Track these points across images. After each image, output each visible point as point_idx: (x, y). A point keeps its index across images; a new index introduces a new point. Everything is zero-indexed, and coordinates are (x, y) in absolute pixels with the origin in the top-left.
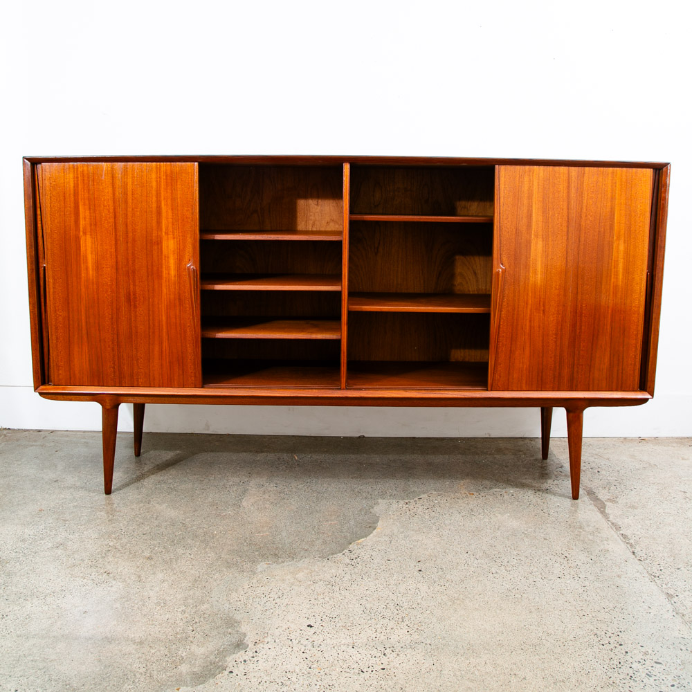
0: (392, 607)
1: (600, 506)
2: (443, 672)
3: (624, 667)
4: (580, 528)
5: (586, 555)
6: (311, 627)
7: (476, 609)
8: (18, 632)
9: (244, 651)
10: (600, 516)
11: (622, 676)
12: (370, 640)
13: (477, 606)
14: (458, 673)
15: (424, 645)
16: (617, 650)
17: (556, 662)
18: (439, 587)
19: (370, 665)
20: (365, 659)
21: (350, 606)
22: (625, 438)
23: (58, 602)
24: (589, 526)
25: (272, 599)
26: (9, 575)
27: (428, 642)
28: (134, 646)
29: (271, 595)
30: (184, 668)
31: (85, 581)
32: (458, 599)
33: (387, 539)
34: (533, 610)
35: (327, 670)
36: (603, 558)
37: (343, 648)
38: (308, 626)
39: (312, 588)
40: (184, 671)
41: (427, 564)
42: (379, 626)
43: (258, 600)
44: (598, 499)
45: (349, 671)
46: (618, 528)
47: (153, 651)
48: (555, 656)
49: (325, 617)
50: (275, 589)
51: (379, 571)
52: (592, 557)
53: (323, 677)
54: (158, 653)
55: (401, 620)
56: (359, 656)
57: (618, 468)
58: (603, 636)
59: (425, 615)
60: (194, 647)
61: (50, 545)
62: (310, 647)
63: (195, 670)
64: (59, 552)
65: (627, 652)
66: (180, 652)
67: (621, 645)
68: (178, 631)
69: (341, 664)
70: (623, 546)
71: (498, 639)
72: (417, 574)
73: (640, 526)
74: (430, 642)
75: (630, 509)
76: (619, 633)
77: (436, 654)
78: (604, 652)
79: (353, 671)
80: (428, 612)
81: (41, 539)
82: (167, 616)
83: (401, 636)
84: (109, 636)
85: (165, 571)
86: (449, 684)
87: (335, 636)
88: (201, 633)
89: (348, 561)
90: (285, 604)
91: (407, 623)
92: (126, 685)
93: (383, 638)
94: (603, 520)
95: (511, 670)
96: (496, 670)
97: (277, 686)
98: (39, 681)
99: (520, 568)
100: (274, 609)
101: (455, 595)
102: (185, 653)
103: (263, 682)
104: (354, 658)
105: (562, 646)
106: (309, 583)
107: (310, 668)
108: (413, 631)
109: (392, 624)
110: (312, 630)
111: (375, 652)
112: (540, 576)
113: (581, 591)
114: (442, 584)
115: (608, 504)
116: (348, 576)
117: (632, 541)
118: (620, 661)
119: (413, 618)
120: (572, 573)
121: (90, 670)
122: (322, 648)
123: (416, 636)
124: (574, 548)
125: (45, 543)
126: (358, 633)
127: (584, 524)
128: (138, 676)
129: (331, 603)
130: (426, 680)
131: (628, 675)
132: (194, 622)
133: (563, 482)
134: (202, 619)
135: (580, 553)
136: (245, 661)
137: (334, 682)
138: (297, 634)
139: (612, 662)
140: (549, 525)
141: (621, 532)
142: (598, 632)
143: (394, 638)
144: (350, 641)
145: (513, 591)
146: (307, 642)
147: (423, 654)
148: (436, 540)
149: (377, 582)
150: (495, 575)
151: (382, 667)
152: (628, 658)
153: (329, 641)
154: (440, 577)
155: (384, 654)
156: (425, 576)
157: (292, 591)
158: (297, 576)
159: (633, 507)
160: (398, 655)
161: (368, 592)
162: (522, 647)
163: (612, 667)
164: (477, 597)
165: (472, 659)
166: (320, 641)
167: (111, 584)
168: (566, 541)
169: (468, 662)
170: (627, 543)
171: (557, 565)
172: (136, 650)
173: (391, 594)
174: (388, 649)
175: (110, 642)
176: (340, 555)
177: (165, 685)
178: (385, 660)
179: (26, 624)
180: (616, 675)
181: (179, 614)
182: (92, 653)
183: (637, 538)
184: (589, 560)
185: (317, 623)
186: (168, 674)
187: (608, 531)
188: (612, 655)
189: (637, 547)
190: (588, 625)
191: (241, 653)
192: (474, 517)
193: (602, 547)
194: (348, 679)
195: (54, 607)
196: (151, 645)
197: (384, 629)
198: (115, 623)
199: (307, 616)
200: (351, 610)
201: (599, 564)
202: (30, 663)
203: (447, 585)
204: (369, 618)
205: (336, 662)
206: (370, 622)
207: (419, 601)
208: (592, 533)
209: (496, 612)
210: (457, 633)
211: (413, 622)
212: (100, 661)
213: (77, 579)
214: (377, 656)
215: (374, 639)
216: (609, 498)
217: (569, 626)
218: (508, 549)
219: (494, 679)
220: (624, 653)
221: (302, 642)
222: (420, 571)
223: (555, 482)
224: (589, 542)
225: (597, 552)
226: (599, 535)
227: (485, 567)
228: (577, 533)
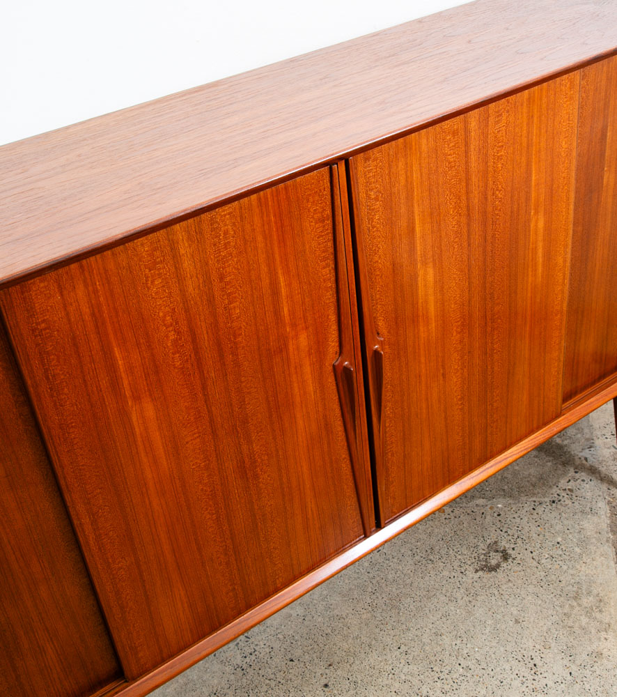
4: (575, 598)
5: (566, 662)
24: (589, 593)
36: (588, 673)
41: (339, 672)
52: (574, 668)
89: (238, 660)
99: (463, 687)
124: (553, 645)
127: (584, 587)
133: (584, 484)
135: (559, 657)
140: (531, 589)
148: (364, 616)
168: (545, 628)
171: (517, 683)
184: (566, 673)
192: (430, 566)
193: (594, 647)
201: (578, 686)
208: (589, 612)
218: (458, 642)
222: (326, 686)
223: (571, 485)
224: (578, 631)
225: (584, 656)
226: (598, 615)
227: (415, 681)
228: (567, 609)
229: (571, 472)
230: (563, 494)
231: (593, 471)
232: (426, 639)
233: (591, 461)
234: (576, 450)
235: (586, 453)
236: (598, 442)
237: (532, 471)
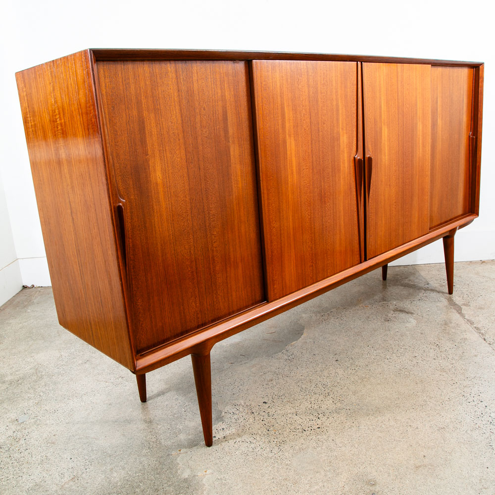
0: (320, 386)
1: (458, 309)
2: (360, 427)
3: (485, 416)
4: (446, 325)
5: (451, 342)
6: (266, 403)
7: (379, 384)
8: (67, 421)
9: (221, 423)
10: (458, 315)
11: (484, 422)
12: (308, 409)
13: (379, 382)
14: (371, 427)
15: (345, 410)
16: (479, 405)
17: (438, 416)
18: (351, 371)
19: (310, 426)
20: (306, 422)
21: (291, 387)
22: (471, 262)
23: (91, 399)
24: (451, 323)
25: (237, 386)
26: (55, 383)
27: (348, 408)
28: (146, 425)
29: (236, 384)
30: (182, 437)
31: (107, 384)
32: (365, 378)
33: (311, 340)
34: (418, 382)
35: (280, 431)
36: (463, 344)
37: (290, 416)
38: (264, 403)
39: (264, 377)
40: (183, 438)
41: (341, 356)
42: (313, 399)
43: (227, 388)
44: (456, 304)
45: (295, 430)
46: (472, 323)
47: (159, 427)
48: (437, 412)
49: (274, 396)
50: (238, 380)
51: (308, 363)
52: (456, 344)
53: (278, 436)
54: (163, 428)
55: (327, 394)
56: (301, 420)
57: (468, 282)
58: (469, 396)
59: (343, 390)
60: (187, 423)
61: (80, 362)
62: (266, 416)
63: (189, 437)
64: (87, 365)
65: (486, 406)
66: (178, 426)
67: (481, 402)
68: (175, 412)
69: (290, 426)
70: (477, 335)
71: (396, 403)
72: (334, 363)
73: (487, 321)
74: (349, 408)
75: (479, 310)
76: (480, 394)
77: (354, 415)
78: (470, 407)
79: (298, 431)
80: (346, 388)
81: (74, 358)
82: (166, 403)
83: (329, 405)
84: (128, 419)
85: (161, 374)
86: (365, 435)
87: (283, 408)
88: (191, 413)
89: (286, 357)
90: (246, 389)
91: (332, 396)
92: (144, 450)
93: (316, 407)
94: (461, 319)
95: (407, 423)
96: (397, 424)
97: (247, 444)
98: (85, 451)
99: (406, 354)
100: (239, 393)
101: (364, 375)
102: (181, 427)
103: (237, 442)
104: (298, 422)
105: (441, 405)
106: (261, 374)
107: (268, 431)
108: (337, 401)
109: (321, 397)
110: (267, 405)
111: (311, 417)
112: (421, 359)
113: (450, 367)
114: (353, 368)
115: (463, 307)
116: (287, 368)
117: (482, 331)
118: (482, 412)
119: (336, 393)
120: (443, 355)
121: (119, 442)
122: (275, 417)
123: (339, 405)
124: (443, 338)
125: (76, 361)
126: (298, 405)
127: (448, 322)
128: (152, 443)
129: (278, 386)
130: (349, 433)
131: (488, 421)
132: (185, 406)
133: (431, 294)
134: (190, 403)
135: (447, 341)
136: (223, 429)
137: (286, 439)
138: (257, 409)
139: (476, 413)
140: (423, 324)
141: (475, 326)
142: (465, 394)
143: (324, 407)
144: (293, 410)
145: (403, 370)
146: (264, 414)
147: (345, 416)
148: (345, 339)
149: (308, 370)
150: (389, 360)
151: (318, 426)
152: (487, 410)
153: (279, 412)
154: (352, 364)
155: (318, 418)
156: (340, 364)
157: (250, 380)
158: (252, 370)
159: (481, 308)
160: (328, 418)
161: (302, 377)
162: (413, 407)
163: (477, 416)
164: (378, 375)
165: (379, 418)
166: (273, 413)
167: (125, 385)
168: (436, 334)
169: (377, 419)
170: (480, 333)
171: (432, 351)
172: (148, 427)
173: (318, 377)
174: (321, 415)
175: (130, 423)
176: (280, 353)
177: (170, 449)
178: (319, 422)
179: (71, 415)
180: (480, 422)
181: (174, 401)
182: (118, 431)
183: (486, 329)
184: (453, 346)
185: (270, 401)
186: (172, 441)
187: (465, 326)
188: (476, 409)
189: (487, 335)
190: (458, 389)
191: (220, 423)
192: (370, 322)
193: (462, 337)
194: (295, 436)
195: (89, 402)
196: (157, 423)
197: (316, 401)
198: (131, 410)
199: (262, 396)
200: (292, 390)
201: (461, 349)
202: (78, 440)
203: (357, 369)
204: (305, 394)
205: (286, 425)
206: (306, 397)
207: (339, 381)
208: (454, 328)
209: (393, 385)
210: (367, 400)
211: (336, 395)
212: (124, 435)
213: (102, 383)
214: (314, 419)
215: (310, 408)
216: (463, 303)
217: (444, 391)
218: (397, 342)
219: (396, 429)
220: (485, 407)
221: (260, 414)
222: (337, 360)
223: (425, 295)
224: (452, 334)
225: (459, 340)
226: (459, 328)
227: (382, 355)
228: (443, 328)
229: (423, 291)
230: (422, 298)
231: (432, 290)
232: (379, 342)
233: (430, 288)
234: (422, 285)
235: (427, 286)
236: (430, 283)
237: (405, 292)
